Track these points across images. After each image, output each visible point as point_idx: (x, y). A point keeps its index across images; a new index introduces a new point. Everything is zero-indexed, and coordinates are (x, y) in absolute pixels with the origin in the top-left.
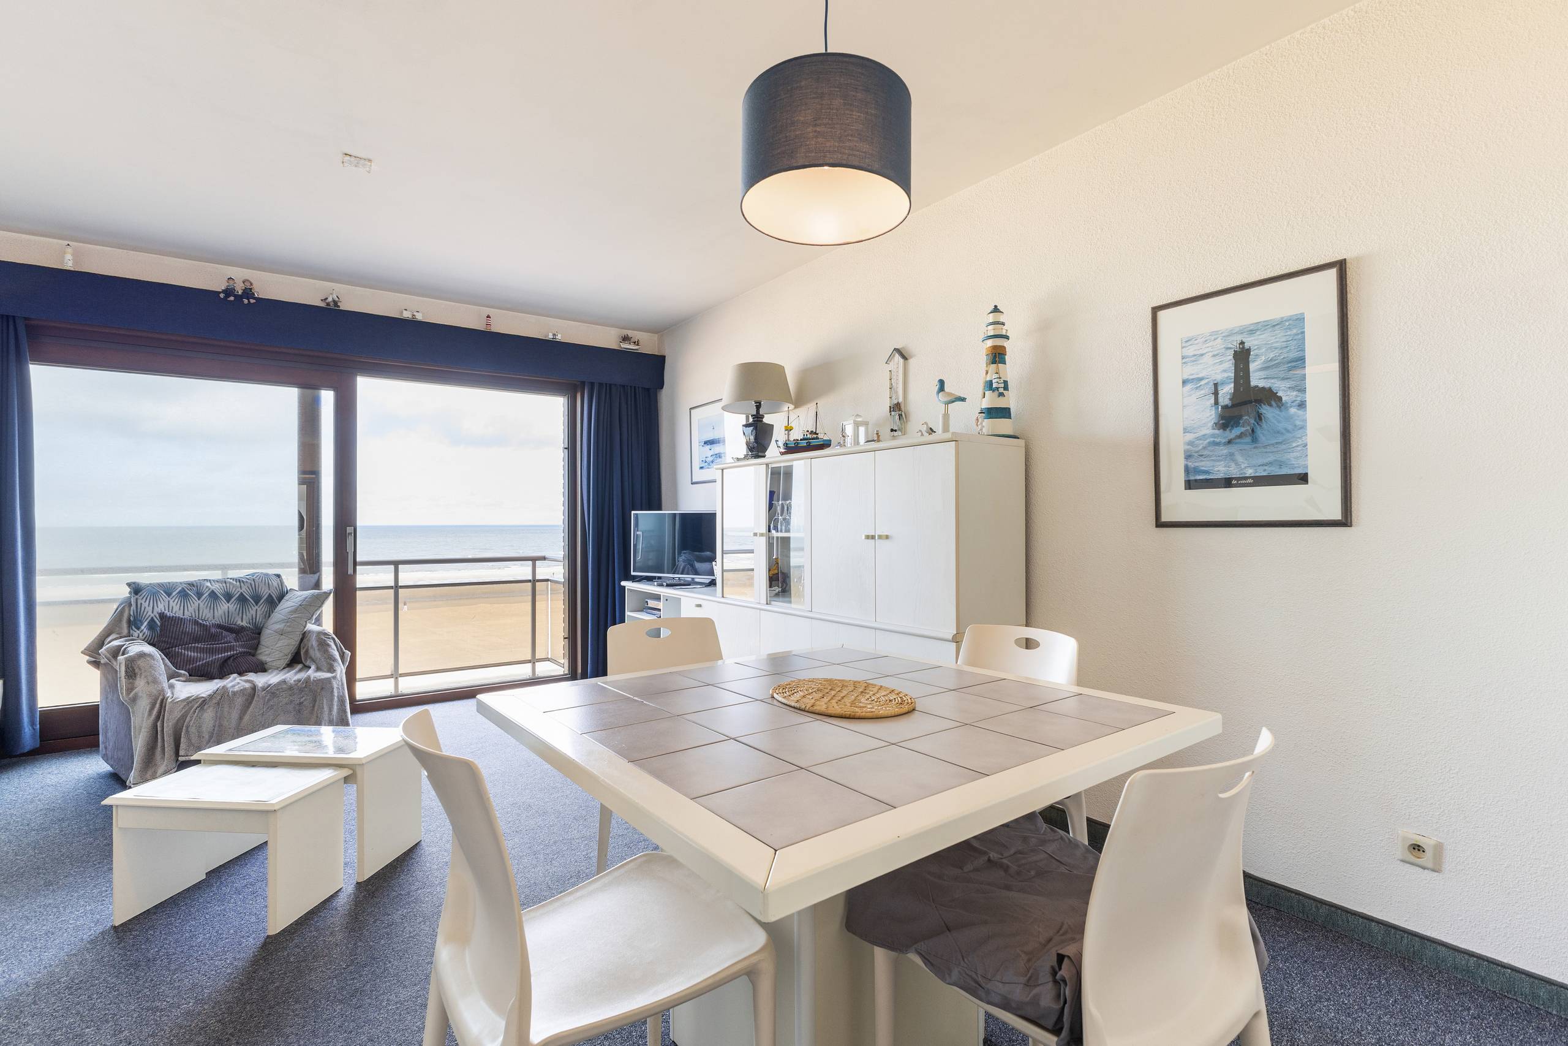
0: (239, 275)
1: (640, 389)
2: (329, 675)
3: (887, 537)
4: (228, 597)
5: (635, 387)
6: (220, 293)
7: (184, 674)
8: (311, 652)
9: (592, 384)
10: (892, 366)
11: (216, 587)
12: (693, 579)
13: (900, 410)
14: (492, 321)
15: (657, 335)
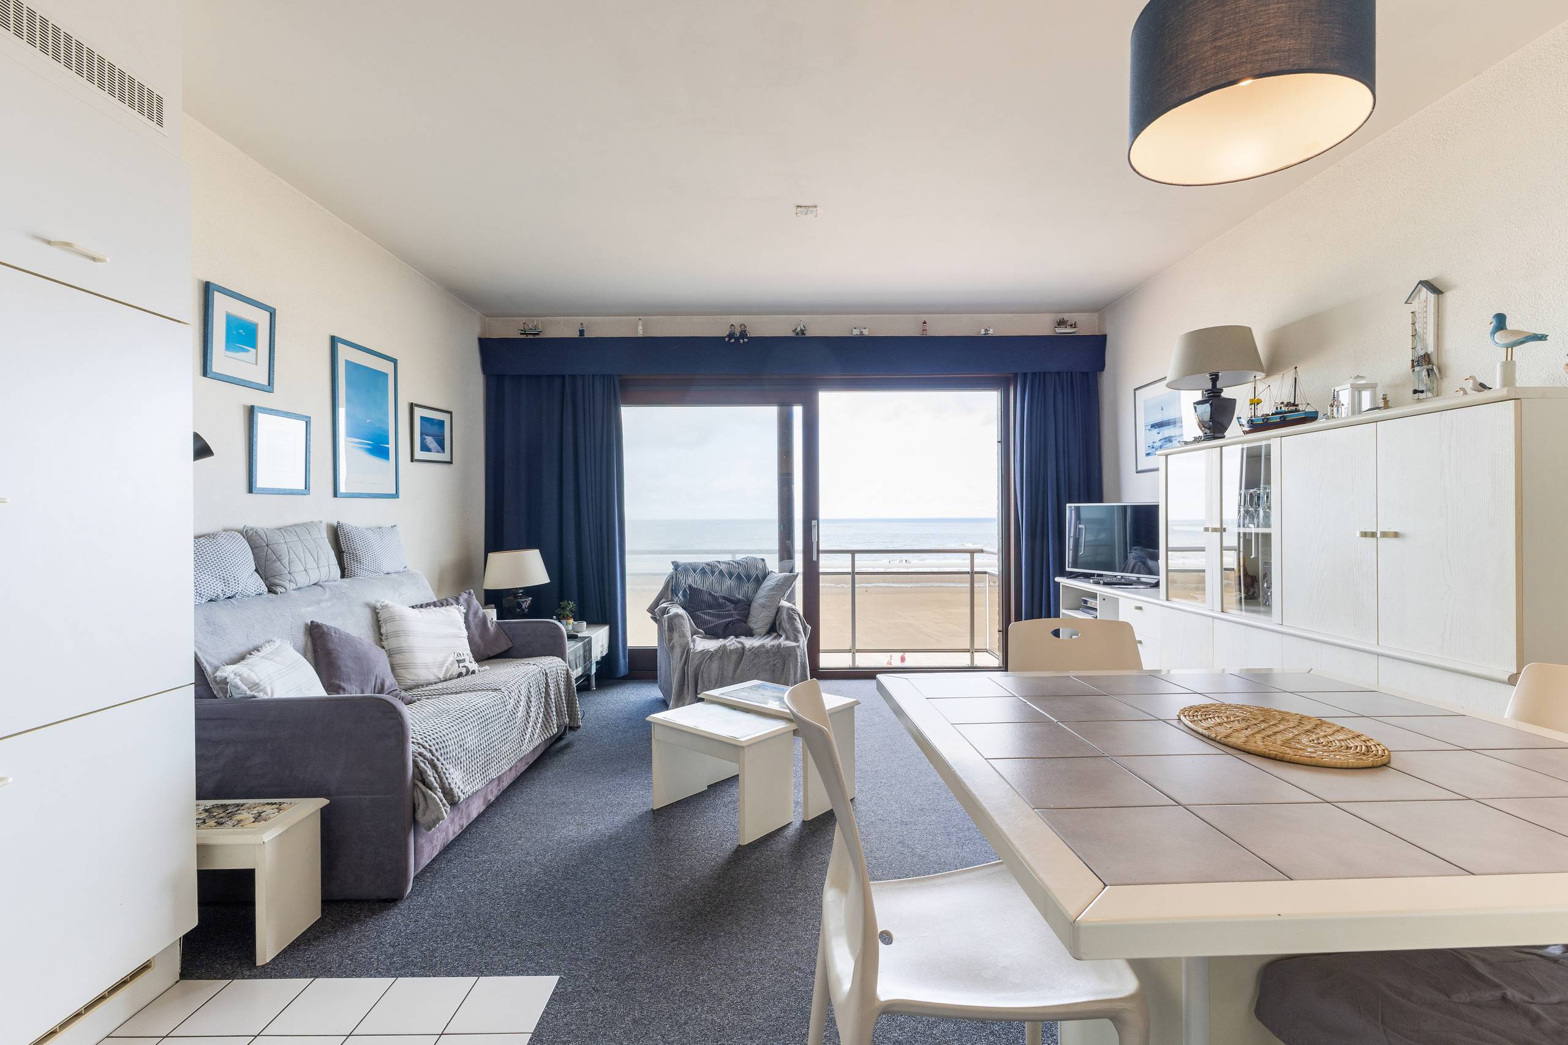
0: (736, 320)
1: (1078, 374)
2: (794, 644)
3: (1396, 535)
4: (731, 575)
5: (1071, 373)
6: (726, 337)
7: (702, 633)
8: (783, 623)
9: (1025, 375)
10: (1416, 305)
11: (723, 567)
12: (1138, 578)
13: (1429, 362)
14: (927, 326)
15: (1097, 314)
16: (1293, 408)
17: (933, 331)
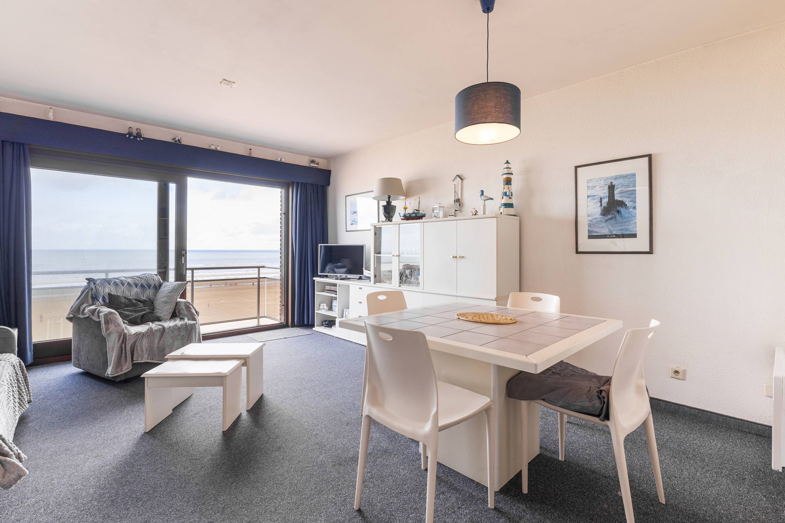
0: (135, 126)
1: (319, 186)
2: (194, 322)
3: (463, 257)
4: (136, 285)
5: (317, 185)
6: (126, 135)
7: (127, 323)
8: (182, 312)
9: (298, 183)
10: (455, 182)
11: (129, 280)
13: (459, 202)
14: (252, 152)
15: (326, 160)
16: (419, 212)
17: (255, 154)
